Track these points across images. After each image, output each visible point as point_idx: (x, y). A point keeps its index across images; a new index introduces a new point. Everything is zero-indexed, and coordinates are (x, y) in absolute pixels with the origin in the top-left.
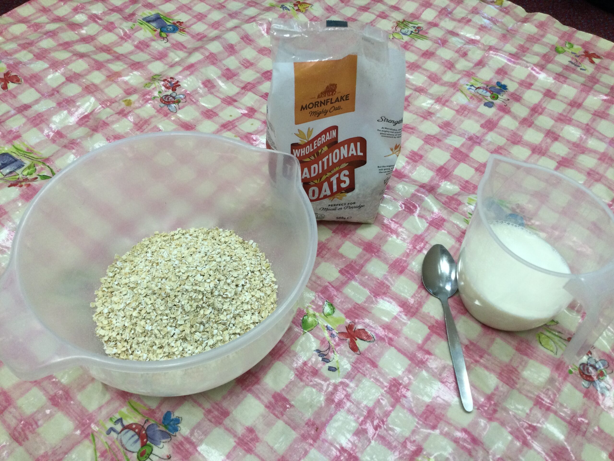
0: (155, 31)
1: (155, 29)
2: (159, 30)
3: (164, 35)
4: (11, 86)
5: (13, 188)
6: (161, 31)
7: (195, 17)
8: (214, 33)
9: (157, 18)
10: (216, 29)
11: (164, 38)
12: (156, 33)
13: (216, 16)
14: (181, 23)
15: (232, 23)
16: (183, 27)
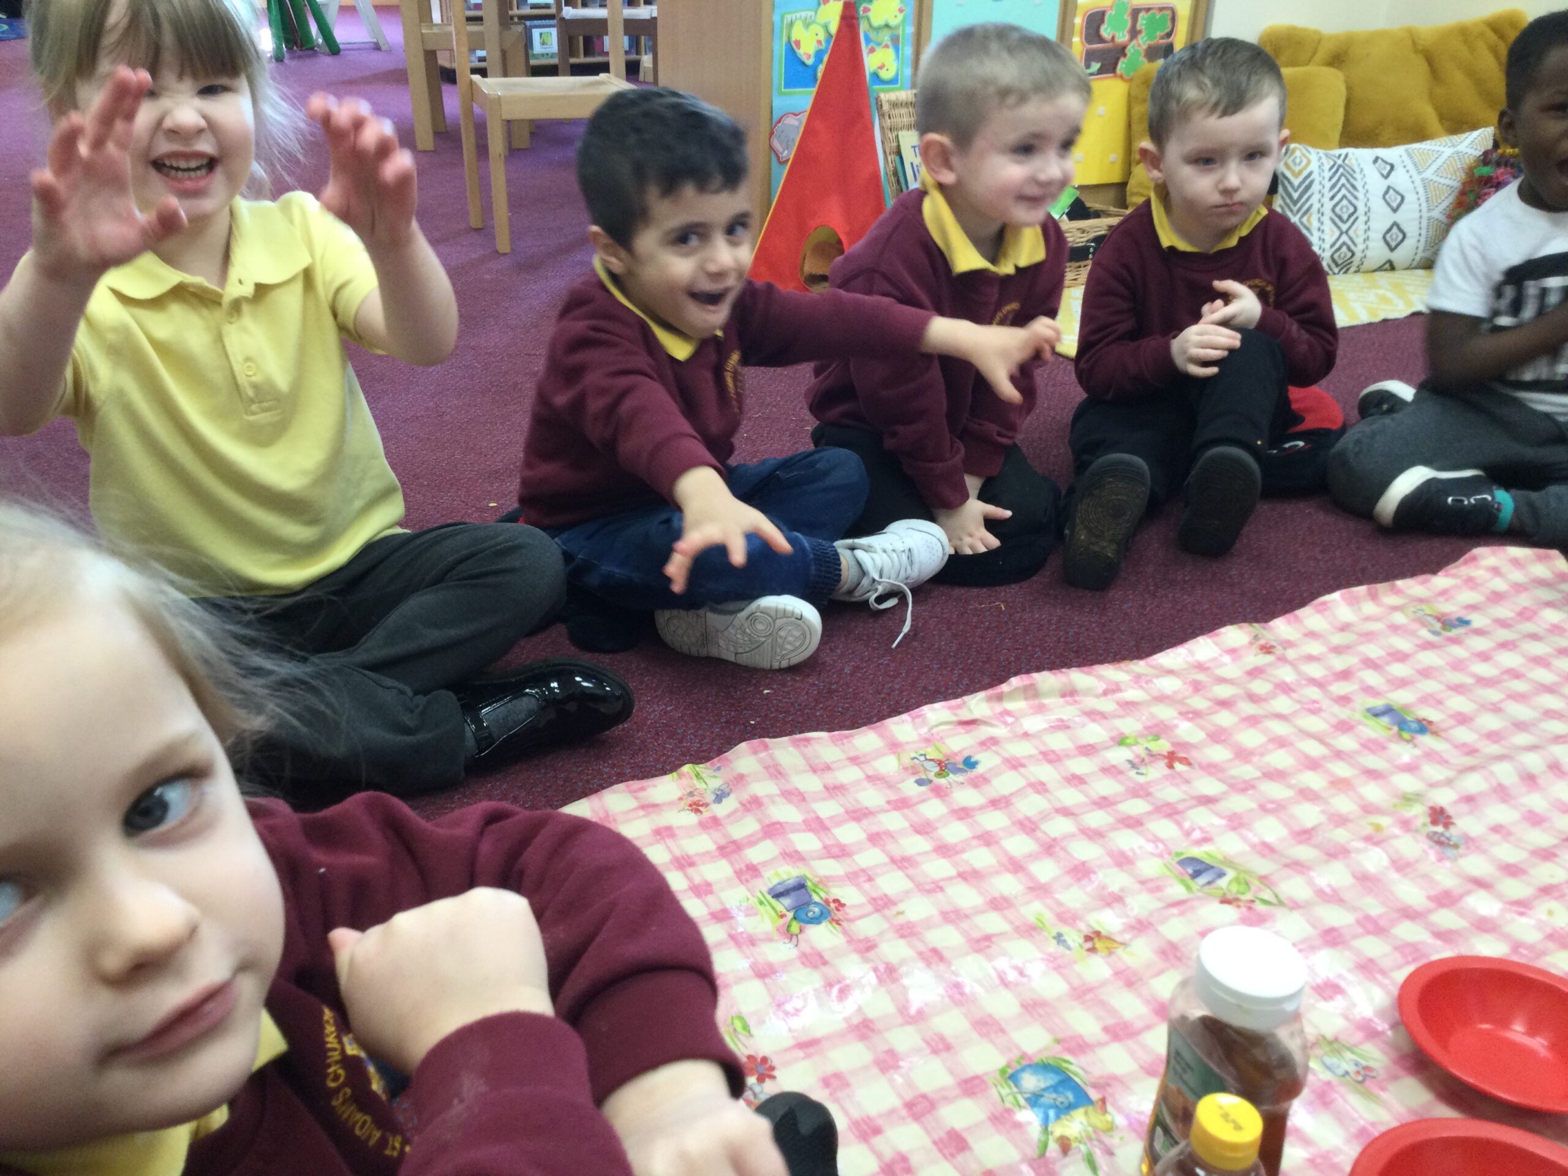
0: (1390, 729)
1: (1389, 726)
2: (1396, 728)
3: (1406, 735)
4: (1178, 766)
5: (1226, 907)
6: (1401, 729)
7: (1452, 716)
8: (1493, 749)
9: (1388, 711)
10: (1495, 742)
11: (1408, 741)
12: (1391, 732)
13: (1491, 722)
14: (1430, 723)
15: (1522, 739)
16: (1433, 728)
